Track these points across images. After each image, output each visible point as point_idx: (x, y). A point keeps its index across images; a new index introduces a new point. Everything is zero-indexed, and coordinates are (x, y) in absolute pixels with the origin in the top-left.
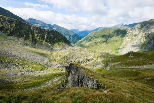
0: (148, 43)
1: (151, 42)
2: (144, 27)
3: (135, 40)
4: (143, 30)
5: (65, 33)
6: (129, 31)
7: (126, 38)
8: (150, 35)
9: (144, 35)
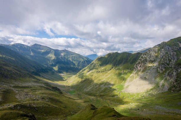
0: (168, 75)
1: (172, 73)
2: (162, 49)
3: (149, 70)
4: (161, 54)
5: (74, 59)
6: (142, 56)
7: (137, 65)
8: (171, 62)
9: (162, 62)
